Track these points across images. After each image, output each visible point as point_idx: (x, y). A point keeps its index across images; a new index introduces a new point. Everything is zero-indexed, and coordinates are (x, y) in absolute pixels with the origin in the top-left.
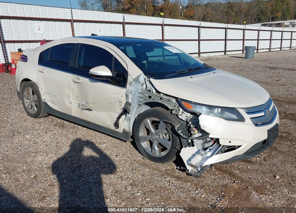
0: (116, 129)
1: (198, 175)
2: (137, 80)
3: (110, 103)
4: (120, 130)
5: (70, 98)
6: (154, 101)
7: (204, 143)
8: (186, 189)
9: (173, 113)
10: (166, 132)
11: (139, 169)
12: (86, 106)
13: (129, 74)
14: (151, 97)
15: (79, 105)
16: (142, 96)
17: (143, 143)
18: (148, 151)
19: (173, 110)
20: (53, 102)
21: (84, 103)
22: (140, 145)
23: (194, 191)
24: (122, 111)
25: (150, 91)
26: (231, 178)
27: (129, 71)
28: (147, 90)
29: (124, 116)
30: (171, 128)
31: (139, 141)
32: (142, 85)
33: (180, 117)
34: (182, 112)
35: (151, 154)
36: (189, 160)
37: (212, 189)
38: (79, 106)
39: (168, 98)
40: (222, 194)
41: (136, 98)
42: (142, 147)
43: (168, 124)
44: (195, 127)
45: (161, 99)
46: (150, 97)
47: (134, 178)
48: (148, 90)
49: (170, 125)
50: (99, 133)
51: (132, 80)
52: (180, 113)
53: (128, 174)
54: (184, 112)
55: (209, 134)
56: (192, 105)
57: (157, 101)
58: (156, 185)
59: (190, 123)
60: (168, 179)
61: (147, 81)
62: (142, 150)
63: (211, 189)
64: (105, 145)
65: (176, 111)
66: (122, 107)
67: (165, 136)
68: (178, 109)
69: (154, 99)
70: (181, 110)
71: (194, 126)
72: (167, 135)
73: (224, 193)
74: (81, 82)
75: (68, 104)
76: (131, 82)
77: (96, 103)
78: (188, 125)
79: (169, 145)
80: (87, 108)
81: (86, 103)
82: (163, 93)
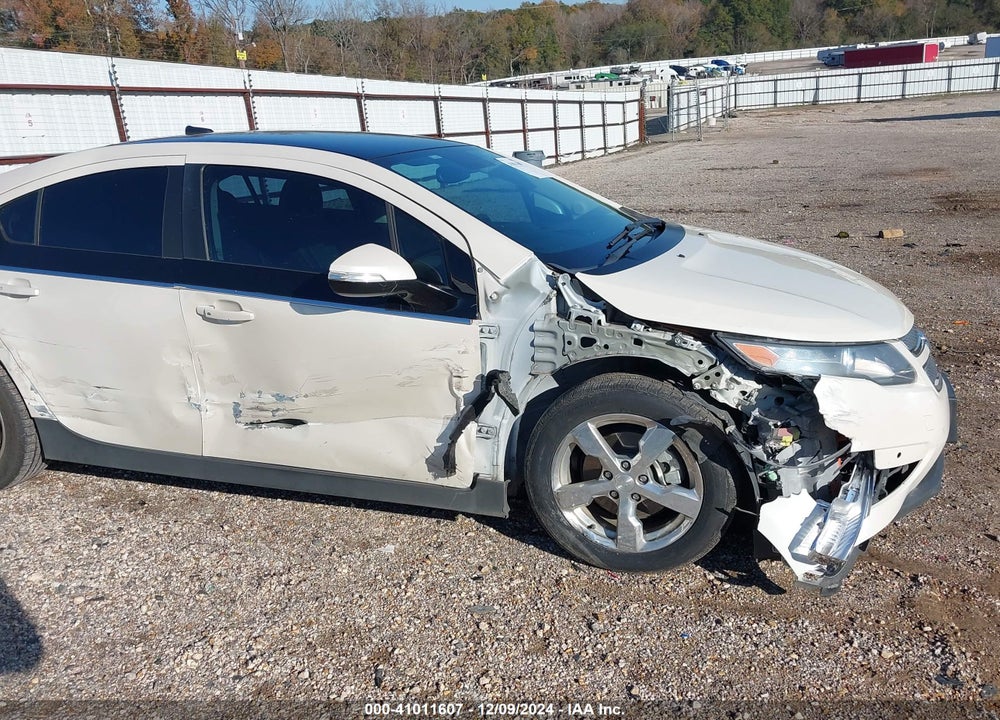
0: (436, 477)
1: (833, 586)
2: (520, 284)
3: (402, 385)
4: (461, 480)
5: (192, 389)
6: (611, 353)
7: (814, 473)
8: (816, 644)
9: (698, 386)
10: (668, 458)
11: (603, 610)
12: (278, 410)
13: (478, 266)
14: (594, 341)
15: (235, 410)
16: (548, 340)
17: (572, 511)
18: (597, 539)
19: (693, 376)
20: (95, 414)
21: (268, 398)
22: (562, 523)
23: (847, 645)
24: (462, 408)
25: (588, 320)
26: (896, 570)
27: (479, 255)
28: (573, 317)
29: (472, 427)
30: (702, 441)
31: (556, 508)
32: (545, 303)
33: (720, 399)
34: (732, 379)
35: (610, 544)
36: (796, 542)
37: (883, 622)
38: (237, 413)
39: (668, 336)
40: (926, 632)
41: (522, 350)
42: (570, 528)
43: (691, 431)
44: (782, 426)
45: (638, 342)
46: (587, 342)
47: (621, 647)
48: (580, 318)
49: (698, 433)
50: (320, 505)
51: (499, 288)
52: (723, 385)
53: (587, 639)
54: (736, 378)
55: (848, 441)
56: (772, 350)
57: (623, 353)
58: (716, 656)
59: (756, 413)
60: (730, 624)
61: (564, 284)
62: (572, 536)
63: (878, 622)
64: (390, 549)
65: (707, 378)
66: (461, 394)
67: (664, 473)
68: (714, 371)
69: (606, 347)
70: (727, 374)
71: (779, 424)
72: (672, 469)
73: (930, 624)
74: (252, 316)
75: (180, 413)
76: (495, 297)
77: (332, 391)
78: (750, 422)
79: (689, 502)
80: (280, 415)
81: (280, 398)
82: (641, 321)
